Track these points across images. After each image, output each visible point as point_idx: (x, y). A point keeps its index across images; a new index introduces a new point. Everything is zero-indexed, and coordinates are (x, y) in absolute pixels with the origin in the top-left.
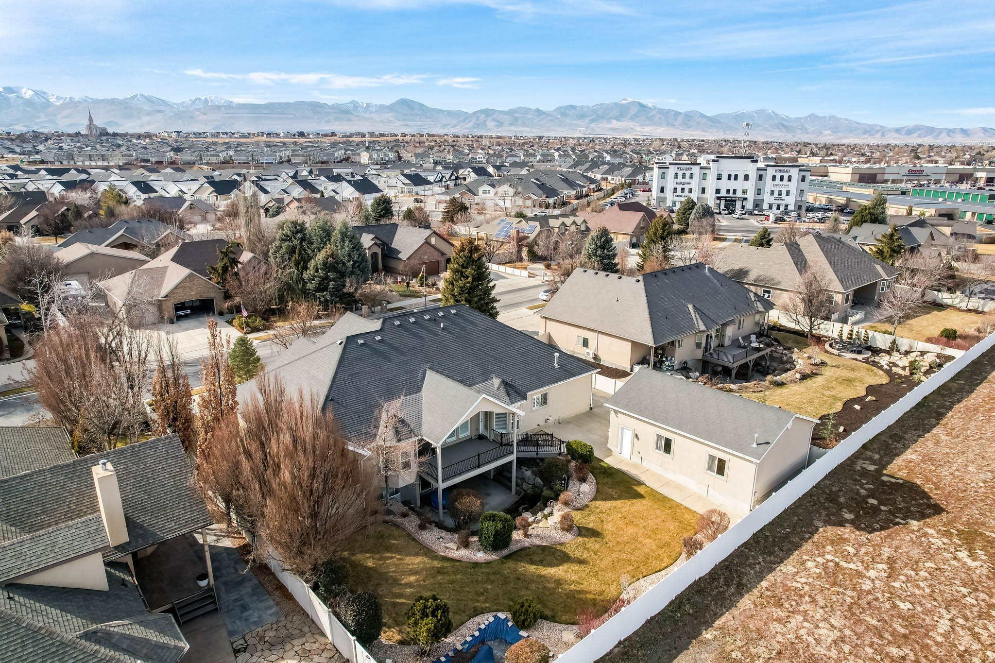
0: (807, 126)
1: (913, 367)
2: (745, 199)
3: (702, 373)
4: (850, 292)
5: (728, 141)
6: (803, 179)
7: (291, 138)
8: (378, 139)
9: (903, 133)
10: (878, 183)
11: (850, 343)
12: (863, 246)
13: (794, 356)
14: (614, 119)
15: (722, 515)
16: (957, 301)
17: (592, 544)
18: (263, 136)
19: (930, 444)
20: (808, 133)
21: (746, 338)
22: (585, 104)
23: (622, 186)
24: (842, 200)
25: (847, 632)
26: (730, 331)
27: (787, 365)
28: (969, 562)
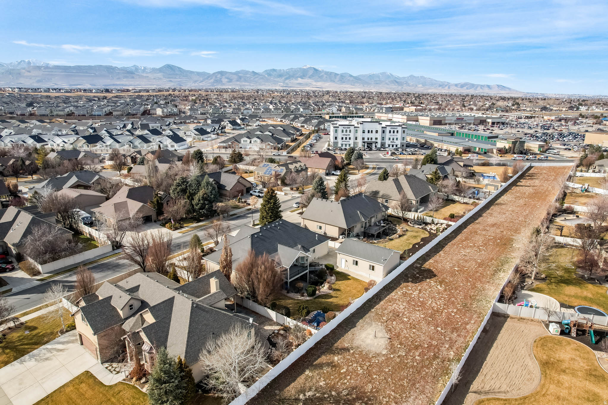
0: (409, 82)
1: (437, 230)
2: (377, 142)
3: (364, 237)
4: (418, 199)
5: (366, 92)
6: (404, 132)
7: (100, 93)
8: (157, 94)
9: (459, 87)
10: (443, 125)
11: (417, 221)
12: (426, 175)
13: (397, 228)
14: (299, 77)
15: (374, 281)
16: (460, 199)
17: (338, 293)
18: (80, 91)
19: (438, 257)
20: (409, 86)
21: (379, 222)
22: (282, 69)
23: (314, 132)
24: (423, 141)
25: (407, 306)
26: (373, 220)
27: (394, 232)
28: (440, 288)
